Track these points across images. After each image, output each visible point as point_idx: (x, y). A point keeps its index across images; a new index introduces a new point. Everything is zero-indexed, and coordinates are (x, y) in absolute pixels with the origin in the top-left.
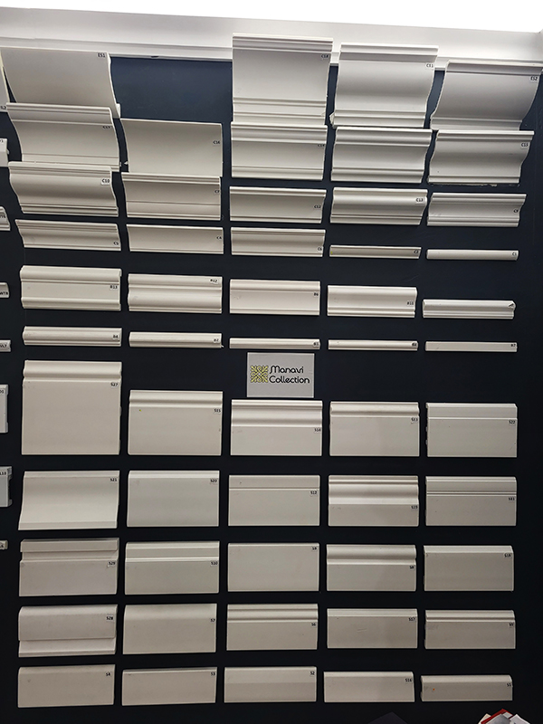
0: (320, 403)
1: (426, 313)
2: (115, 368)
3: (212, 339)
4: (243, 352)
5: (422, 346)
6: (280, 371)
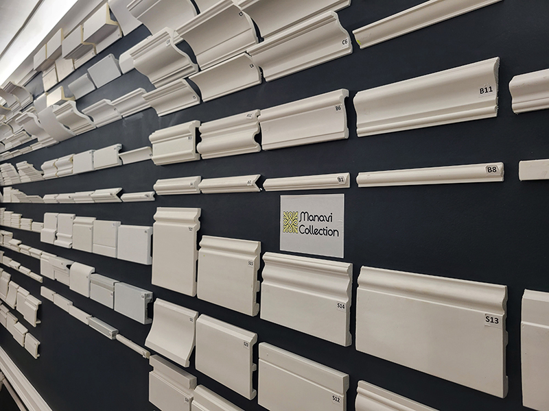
2: (193, 214)
3: (246, 182)
4: (277, 195)
6: (309, 218)
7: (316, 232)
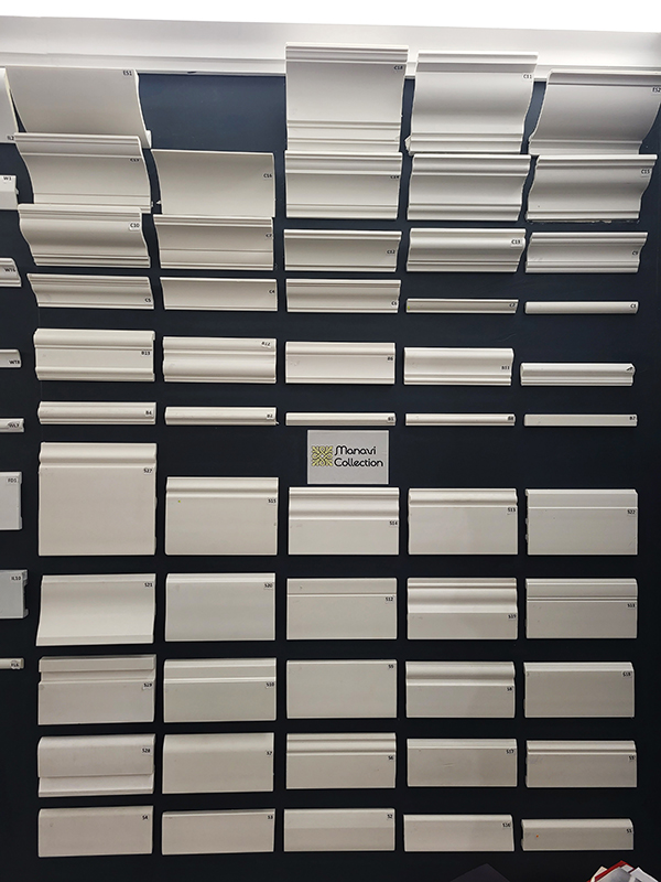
0: (396, 491)
1: (525, 380)
2: (149, 451)
3: (264, 414)
4: (302, 431)
5: (520, 420)
6: (347, 452)
7: (356, 464)
